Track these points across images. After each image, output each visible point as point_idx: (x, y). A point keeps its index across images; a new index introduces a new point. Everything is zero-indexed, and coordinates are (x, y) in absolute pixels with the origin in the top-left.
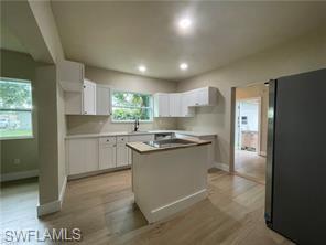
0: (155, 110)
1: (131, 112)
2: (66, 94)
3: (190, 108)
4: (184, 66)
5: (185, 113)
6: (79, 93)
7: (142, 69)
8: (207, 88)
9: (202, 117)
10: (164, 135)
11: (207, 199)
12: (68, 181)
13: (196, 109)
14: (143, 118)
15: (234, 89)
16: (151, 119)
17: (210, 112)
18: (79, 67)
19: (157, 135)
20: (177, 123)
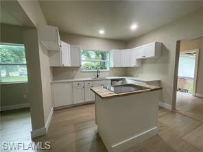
0: (111, 62)
1: (94, 65)
2: (50, 53)
3: (137, 60)
4: (134, 27)
5: (133, 64)
6: (58, 52)
7: (102, 32)
8: (154, 43)
9: (147, 66)
10: (117, 80)
11: (157, 135)
12: (54, 110)
13: (142, 61)
14: (102, 69)
15: (178, 42)
16: (108, 69)
17: (155, 63)
18: (54, 29)
19: (113, 80)
20: (127, 71)
